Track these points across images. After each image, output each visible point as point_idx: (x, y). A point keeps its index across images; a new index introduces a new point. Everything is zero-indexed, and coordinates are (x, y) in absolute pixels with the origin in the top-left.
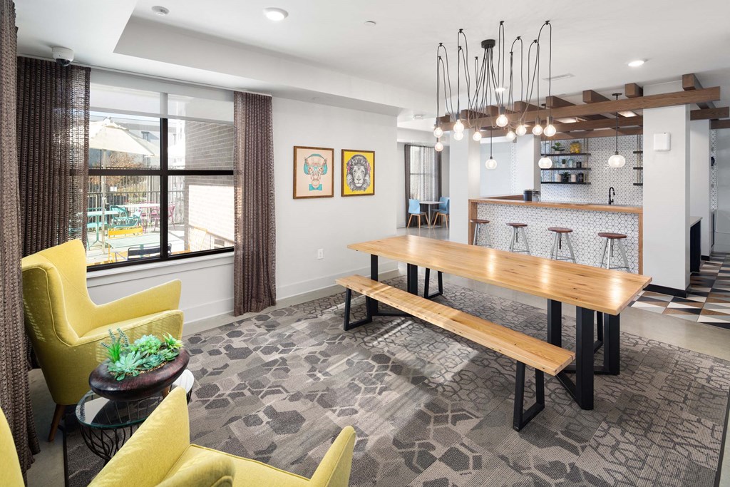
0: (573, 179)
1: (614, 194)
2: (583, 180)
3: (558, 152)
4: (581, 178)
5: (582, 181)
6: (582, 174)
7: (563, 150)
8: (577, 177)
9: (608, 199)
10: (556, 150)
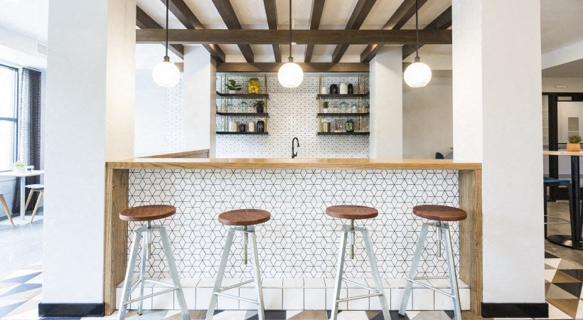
0: (251, 129)
1: (299, 146)
2: (263, 129)
3: (231, 92)
4: (260, 126)
5: (261, 130)
6: (263, 122)
7: (239, 89)
8: (256, 127)
9: (291, 152)
10: (231, 89)
